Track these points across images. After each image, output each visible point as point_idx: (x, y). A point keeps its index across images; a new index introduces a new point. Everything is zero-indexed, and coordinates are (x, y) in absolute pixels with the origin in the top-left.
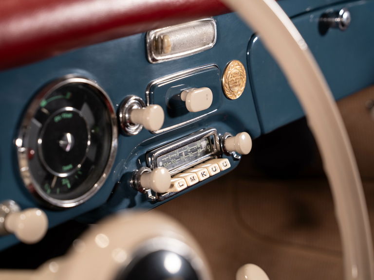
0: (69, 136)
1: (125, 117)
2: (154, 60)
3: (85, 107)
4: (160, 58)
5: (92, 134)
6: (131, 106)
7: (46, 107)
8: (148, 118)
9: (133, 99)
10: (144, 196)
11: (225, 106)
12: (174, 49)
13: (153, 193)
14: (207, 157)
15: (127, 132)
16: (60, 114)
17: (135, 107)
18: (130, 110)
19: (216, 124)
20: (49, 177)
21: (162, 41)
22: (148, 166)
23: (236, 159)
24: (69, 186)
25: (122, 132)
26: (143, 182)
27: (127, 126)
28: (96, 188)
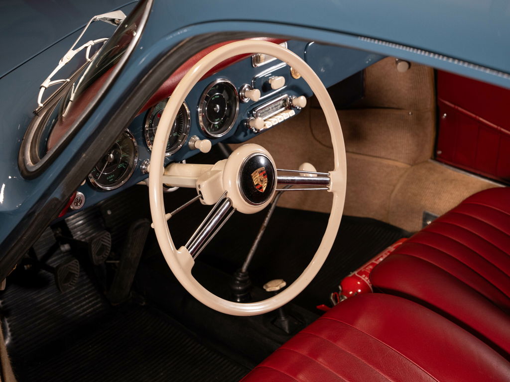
0: (218, 106)
1: (242, 94)
2: (255, 66)
3: (224, 91)
4: (259, 65)
5: (227, 104)
6: (245, 90)
8: (253, 95)
9: (246, 86)
10: (251, 131)
11: (292, 83)
12: (265, 59)
13: (256, 130)
14: (283, 108)
15: (243, 101)
16: (214, 96)
17: (247, 89)
18: (245, 91)
19: (289, 91)
20: (210, 124)
21: (260, 57)
22: (253, 116)
23: (298, 110)
24: (218, 128)
25: (241, 101)
26: (251, 124)
27: (243, 99)
28: (229, 128)
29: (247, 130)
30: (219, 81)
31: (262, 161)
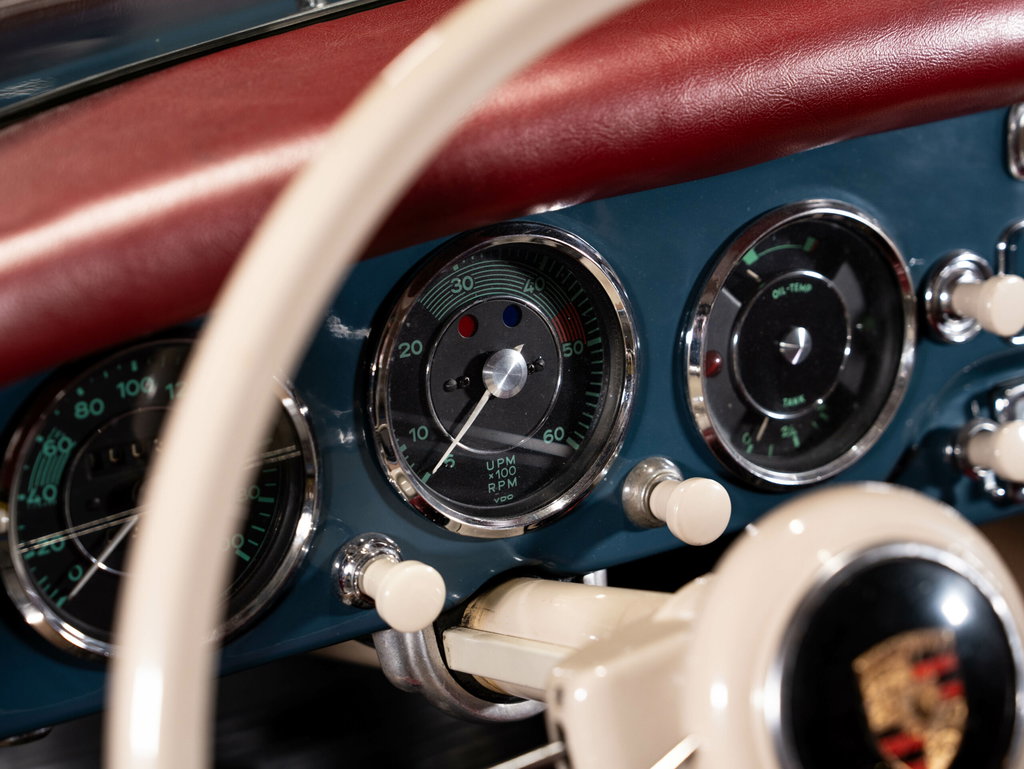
0: (802, 334)
1: (939, 300)
3: (845, 272)
5: (855, 332)
6: (957, 275)
7: (753, 267)
8: (989, 305)
9: (965, 260)
13: (1001, 482)
15: (941, 334)
16: (785, 283)
17: (968, 278)
18: (952, 283)
20: (753, 419)
22: (993, 417)
24: (797, 442)
25: (929, 333)
26: (975, 452)
27: (943, 322)
28: (854, 455)
29: (955, 480)
30: (820, 207)
31: (954, 610)
